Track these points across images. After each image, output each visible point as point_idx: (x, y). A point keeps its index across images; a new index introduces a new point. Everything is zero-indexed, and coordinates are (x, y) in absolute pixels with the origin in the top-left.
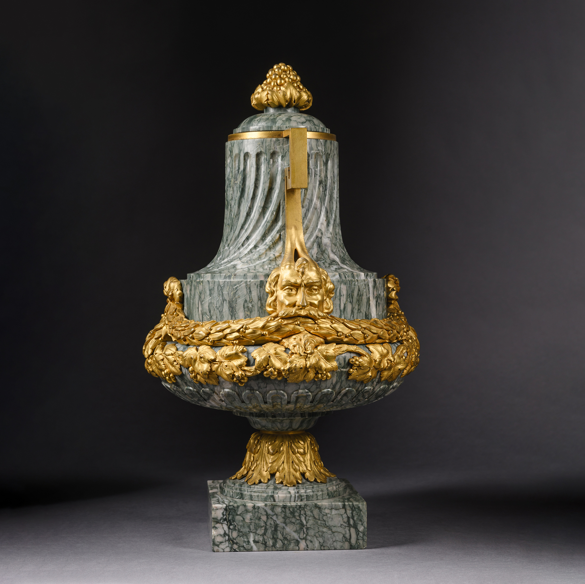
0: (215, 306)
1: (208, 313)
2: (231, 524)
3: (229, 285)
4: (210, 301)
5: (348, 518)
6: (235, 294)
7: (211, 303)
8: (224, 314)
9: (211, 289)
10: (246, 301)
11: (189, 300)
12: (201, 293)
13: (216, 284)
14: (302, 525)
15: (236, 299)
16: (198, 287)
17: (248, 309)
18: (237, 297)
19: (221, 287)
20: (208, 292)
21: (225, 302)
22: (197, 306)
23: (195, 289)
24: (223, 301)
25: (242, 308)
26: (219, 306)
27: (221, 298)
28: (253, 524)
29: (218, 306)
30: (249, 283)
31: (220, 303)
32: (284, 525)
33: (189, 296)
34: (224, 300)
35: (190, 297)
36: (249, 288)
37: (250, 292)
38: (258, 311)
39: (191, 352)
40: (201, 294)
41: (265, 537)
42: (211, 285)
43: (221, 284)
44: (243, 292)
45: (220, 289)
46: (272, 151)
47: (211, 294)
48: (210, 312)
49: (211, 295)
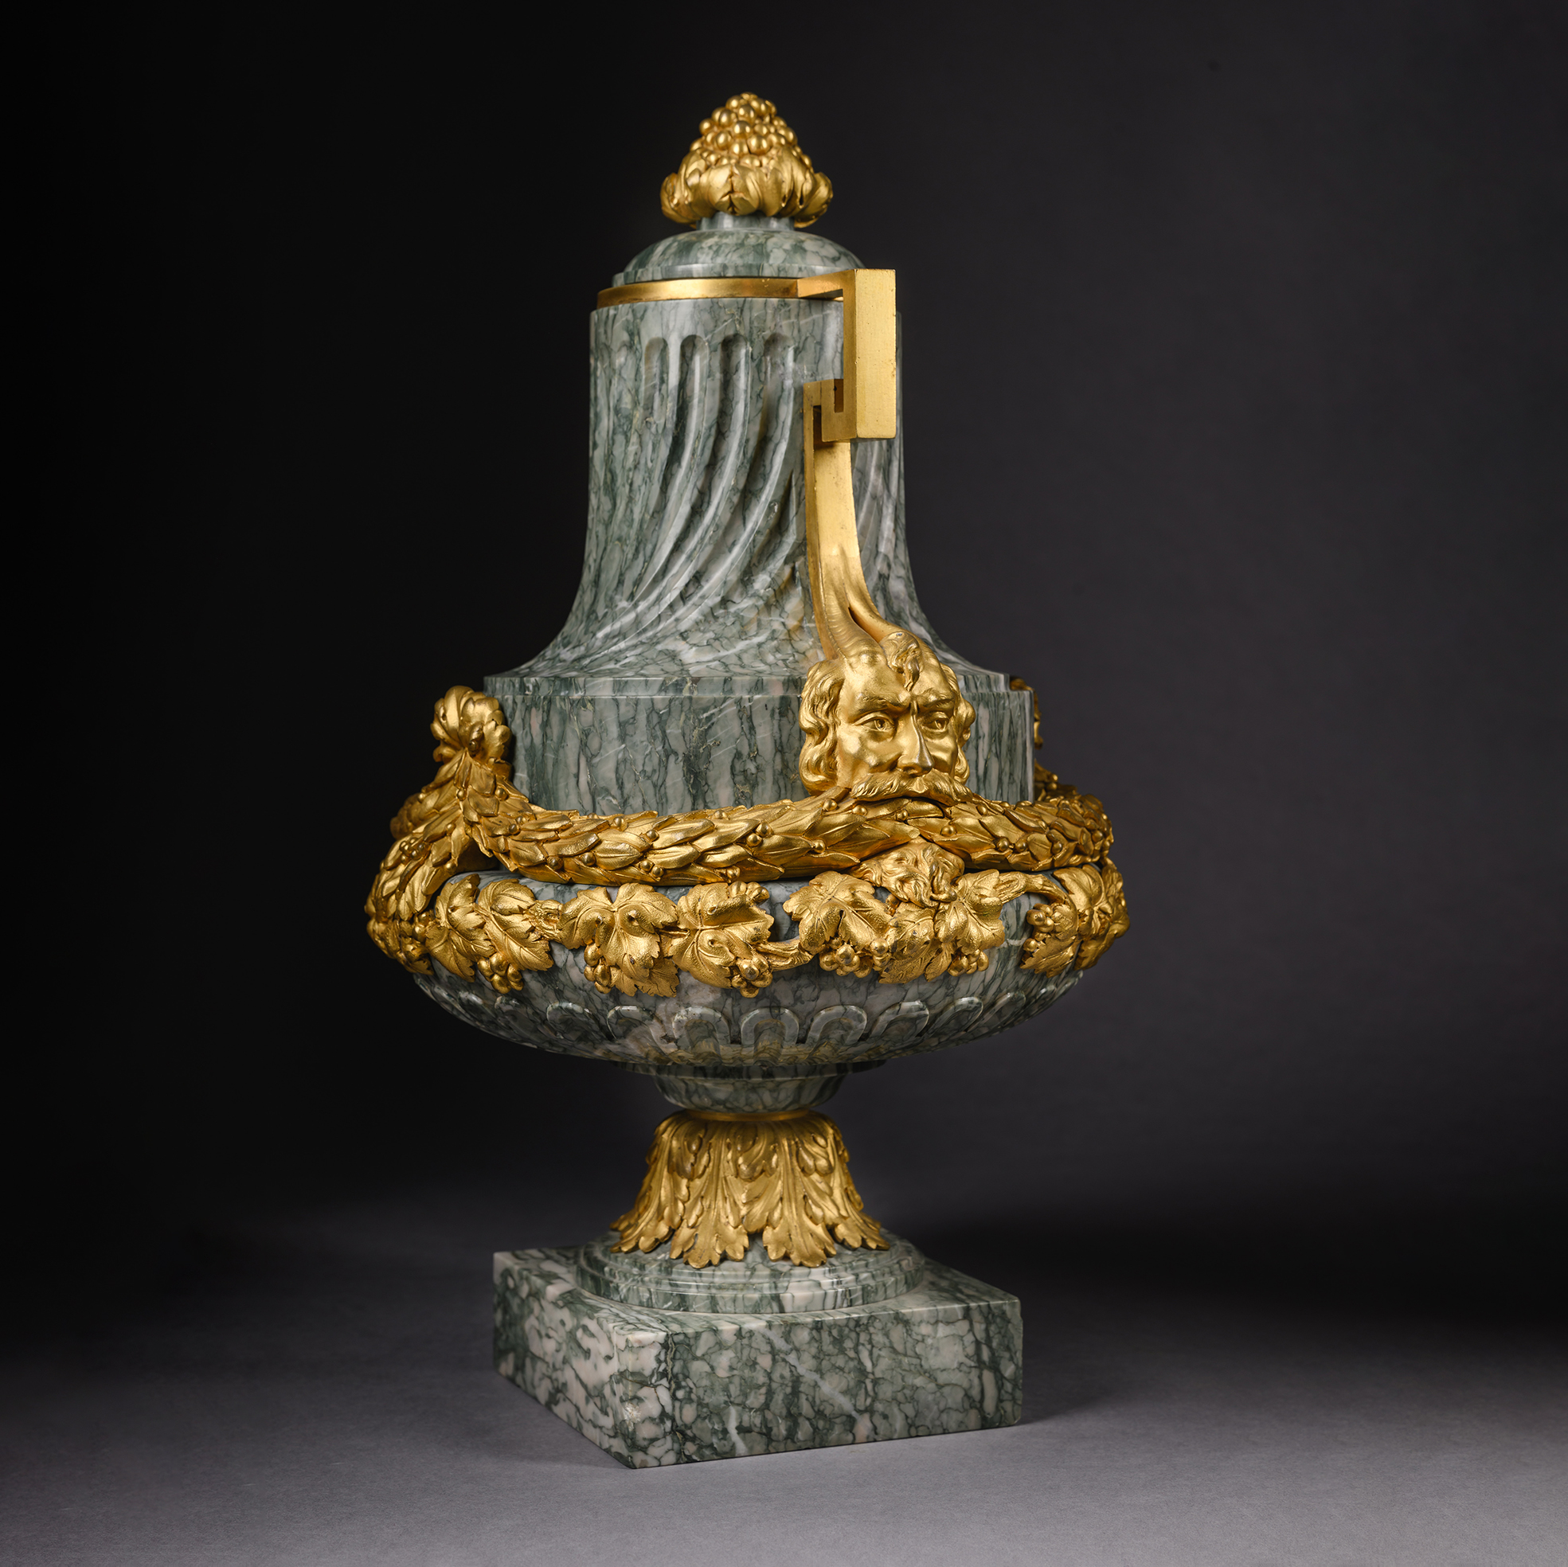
0: (641, 768)
1: (615, 790)
2: (679, 1387)
3: (686, 708)
4: (620, 756)
5: (978, 1343)
6: (704, 735)
7: (625, 760)
8: (670, 792)
9: (627, 722)
10: (738, 755)
11: (539, 753)
12: (586, 733)
13: (641, 707)
14: (862, 1371)
15: (709, 749)
16: (578, 715)
17: (746, 778)
18: (710, 742)
19: (660, 717)
20: (614, 731)
21: (672, 758)
22: (574, 770)
23: (565, 720)
24: (667, 757)
25: (727, 776)
26: (654, 771)
27: (660, 748)
28: (737, 1380)
29: (648, 769)
30: (748, 704)
31: (656, 760)
32: (816, 1377)
33: (538, 740)
34: (669, 752)
35: (543, 744)
36: (747, 717)
37: (752, 728)
38: (776, 782)
39: (591, 904)
40: (587, 736)
41: (769, 1415)
42: (623, 709)
43: (659, 706)
44: (728, 729)
45: (655, 720)
46: (767, 334)
47: (626, 734)
48: (621, 787)
49: (623, 737)
